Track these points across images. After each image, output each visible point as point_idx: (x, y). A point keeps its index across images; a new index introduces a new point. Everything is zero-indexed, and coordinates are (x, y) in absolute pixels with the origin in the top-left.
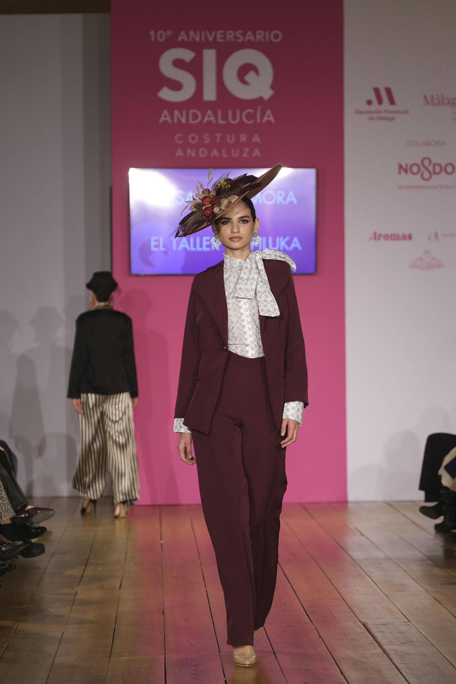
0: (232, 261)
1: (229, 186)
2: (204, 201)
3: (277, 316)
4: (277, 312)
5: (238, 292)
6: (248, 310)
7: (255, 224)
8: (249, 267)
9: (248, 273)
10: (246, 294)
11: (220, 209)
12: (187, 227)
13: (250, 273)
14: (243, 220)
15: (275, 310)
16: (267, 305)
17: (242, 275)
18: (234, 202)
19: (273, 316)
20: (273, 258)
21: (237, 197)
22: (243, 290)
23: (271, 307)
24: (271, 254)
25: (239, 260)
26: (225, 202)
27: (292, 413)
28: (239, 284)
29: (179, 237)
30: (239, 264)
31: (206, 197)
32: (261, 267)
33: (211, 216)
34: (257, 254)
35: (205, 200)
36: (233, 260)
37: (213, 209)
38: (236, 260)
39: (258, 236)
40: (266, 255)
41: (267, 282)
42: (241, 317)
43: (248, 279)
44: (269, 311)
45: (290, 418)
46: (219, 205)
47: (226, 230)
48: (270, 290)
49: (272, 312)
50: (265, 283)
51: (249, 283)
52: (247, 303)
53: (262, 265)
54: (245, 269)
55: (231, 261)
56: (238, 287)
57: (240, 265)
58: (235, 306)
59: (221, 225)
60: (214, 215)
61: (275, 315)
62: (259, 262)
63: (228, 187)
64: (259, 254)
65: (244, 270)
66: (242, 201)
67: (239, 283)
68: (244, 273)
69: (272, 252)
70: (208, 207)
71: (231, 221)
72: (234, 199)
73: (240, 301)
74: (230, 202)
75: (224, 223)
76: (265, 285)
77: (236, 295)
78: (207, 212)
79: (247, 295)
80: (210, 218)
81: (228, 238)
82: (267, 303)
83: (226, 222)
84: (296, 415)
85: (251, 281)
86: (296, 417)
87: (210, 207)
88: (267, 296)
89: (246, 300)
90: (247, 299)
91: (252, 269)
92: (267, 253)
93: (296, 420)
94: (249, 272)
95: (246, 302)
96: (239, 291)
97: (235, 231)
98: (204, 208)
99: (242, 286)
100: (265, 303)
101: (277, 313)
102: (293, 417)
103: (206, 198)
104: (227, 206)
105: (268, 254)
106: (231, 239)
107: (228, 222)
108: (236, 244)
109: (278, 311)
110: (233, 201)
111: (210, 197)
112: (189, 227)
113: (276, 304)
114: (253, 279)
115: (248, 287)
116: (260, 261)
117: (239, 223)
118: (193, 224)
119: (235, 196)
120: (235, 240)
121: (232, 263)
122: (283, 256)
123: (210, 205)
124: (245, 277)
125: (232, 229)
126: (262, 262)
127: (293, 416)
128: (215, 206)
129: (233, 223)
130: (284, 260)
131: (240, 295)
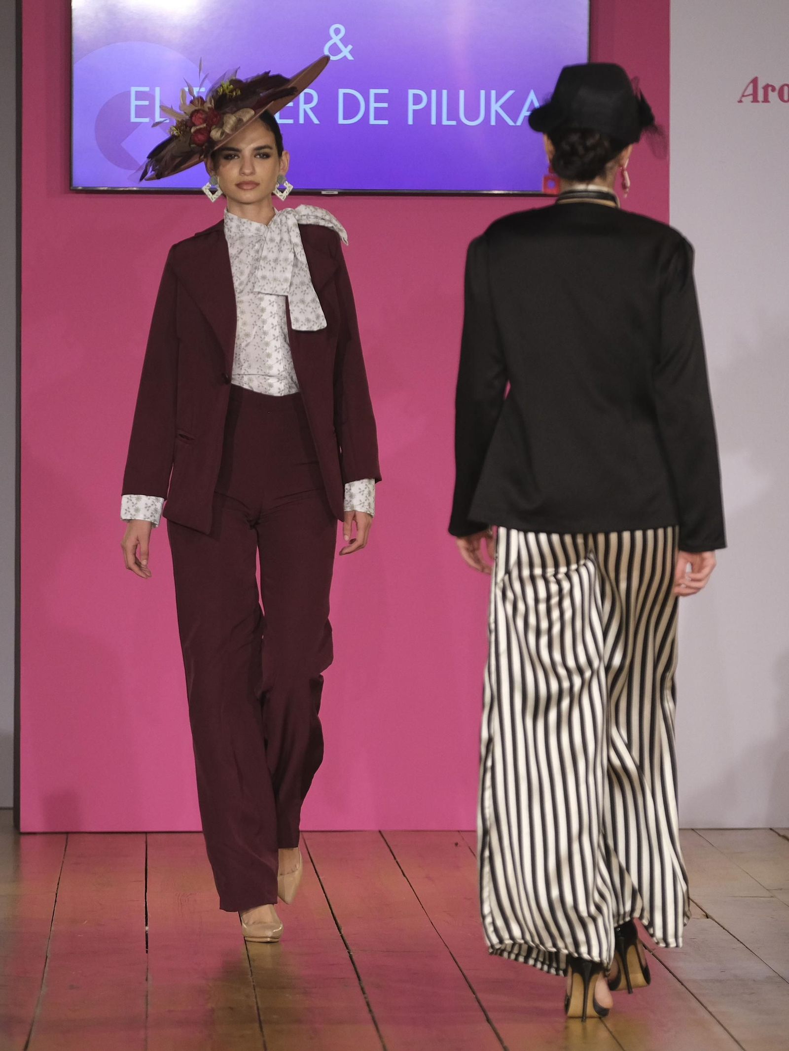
0: (244, 226)
1: (239, 93)
2: (194, 118)
3: (322, 328)
4: (322, 322)
5: (260, 284)
6: (276, 315)
7: (282, 160)
8: (278, 239)
9: (275, 249)
10: (275, 287)
11: (223, 133)
12: (163, 163)
13: (280, 250)
14: (261, 153)
15: (318, 317)
16: (305, 310)
17: (265, 253)
18: (248, 121)
19: (315, 328)
20: (312, 221)
21: (253, 112)
22: (269, 280)
23: (311, 312)
24: (310, 214)
25: (255, 225)
26: (231, 120)
27: (360, 501)
28: (262, 270)
29: (146, 180)
30: (256, 232)
31: (197, 111)
32: (297, 239)
33: (206, 144)
34: (289, 216)
35: (195, 116)
36: (244, 223)
37: (210, 132)
38: (251, 224)
39: (287, 182)
40: (302, 216)
41: (306, 267)
42: (263, 327)
43: (276, 260)
44: (308, 320)
45: (359, 509)
46: (221, 125)
47: (232, 171)
48: (310, 281)
49: (313, 321)
50: (301, 267)
51: (279, 268)
52: (275, 303)
53: (297, 236)
54: (269, 243)
55: (240, 224)
56: (259, 274)
57: (258, 232)
58: (253, 306)
59: (223, 161)
60: (211, 142)
61: (318, 326)
62: (293, 231)
63: (236, 94)
64: (294, 215)
65: (267, 244)
66: (259, 120)
67: (260, 267)
68: (268, 248)
69: (311, 210)
70: (200, 129)
71: (240, 155)
72: (248, 114)
73: (261, 299)
74: (240, 120)
75: (229, 158)
76: (301, 272)
77: (257, 289)
78: (201, 137)
79: (276, 289)
80: (204, 147)
81: (234, 183)
82: (305, 305)
83: (230, 155)
84: (366, 504)
85: (284, 265)
86: (368, 507)
87: (204, 128)
88: (304, 293)
89: (273, 298)
90: (275, 295)
91: (283, 242)
92: (303, 213)
93: (368, 512)
94: (277, 248)
95: (273, 302)
96: (262, 282)
97: (247, 171)
98: (193, 130)
99: (268, 274)
100: (302, 306)
101: (321, 324)
102: (363, 508)
103: (198, 113)
104: (235, 128)
105: (304, 215)
106: (239, 185)
107: (235, 156)
108: (248, 195)
109: (323, 320)
110: (245, 120)
111: (204, 111)
112: (165, 164)
113: (319, 307)
114: (286, 260)
115: (278, 274)
116: (293, 228)
117: (253, 157)
118: (173, 158)
119: (249, 110)
120: (245, 187)
121: (242, 228)
122: (327, 217)
123: (205, 125)
124: (271, 256)
125: (241, 169)
126: (298, 230)
127: (363, 506)
128: (214, 127)
129: (243, 157)
130: (330, 225)
131: (265, 290)
